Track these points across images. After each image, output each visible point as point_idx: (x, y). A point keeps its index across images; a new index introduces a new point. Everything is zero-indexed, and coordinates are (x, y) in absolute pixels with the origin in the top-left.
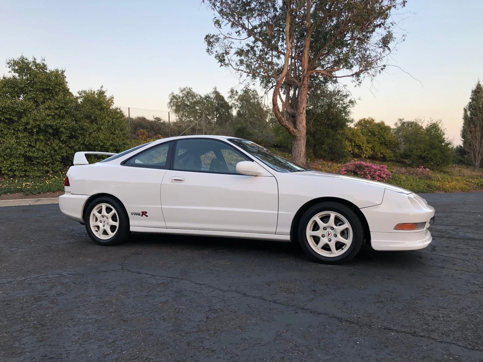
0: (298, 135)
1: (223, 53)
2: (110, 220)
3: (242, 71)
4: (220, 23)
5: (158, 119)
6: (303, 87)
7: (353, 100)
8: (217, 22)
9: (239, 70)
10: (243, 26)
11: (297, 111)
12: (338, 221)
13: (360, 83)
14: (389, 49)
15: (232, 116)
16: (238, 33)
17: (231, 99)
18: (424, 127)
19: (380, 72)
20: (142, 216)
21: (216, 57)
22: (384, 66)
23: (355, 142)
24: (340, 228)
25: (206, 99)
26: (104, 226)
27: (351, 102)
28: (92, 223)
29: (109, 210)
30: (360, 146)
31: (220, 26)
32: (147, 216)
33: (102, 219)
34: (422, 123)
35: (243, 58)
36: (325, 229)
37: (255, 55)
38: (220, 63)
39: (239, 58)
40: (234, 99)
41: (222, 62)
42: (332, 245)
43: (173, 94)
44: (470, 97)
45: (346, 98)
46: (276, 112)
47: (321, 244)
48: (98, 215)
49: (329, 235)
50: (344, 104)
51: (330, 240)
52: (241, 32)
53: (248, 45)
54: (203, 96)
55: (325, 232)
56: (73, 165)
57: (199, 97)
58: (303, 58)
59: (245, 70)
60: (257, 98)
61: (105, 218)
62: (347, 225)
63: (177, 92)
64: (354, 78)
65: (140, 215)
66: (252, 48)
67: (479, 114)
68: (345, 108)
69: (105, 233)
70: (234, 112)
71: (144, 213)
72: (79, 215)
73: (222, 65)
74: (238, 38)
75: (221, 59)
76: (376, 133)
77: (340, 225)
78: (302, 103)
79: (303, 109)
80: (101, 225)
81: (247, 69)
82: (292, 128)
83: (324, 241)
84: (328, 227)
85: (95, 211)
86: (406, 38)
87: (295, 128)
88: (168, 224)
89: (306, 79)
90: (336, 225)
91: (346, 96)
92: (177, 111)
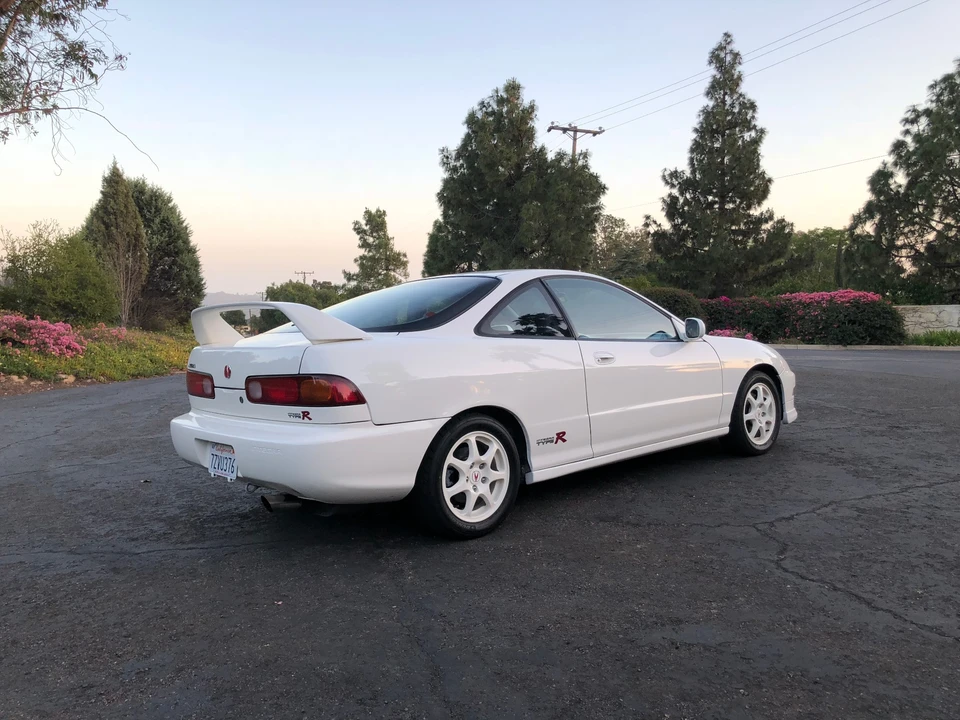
14: (93, 75)
20: (557, 442)
28: (447, 490)
32: (564, 441)
33: (470, 473)
42: (763, 428)
44: (100, 189)
47: (754, 430)
51: (761, 423)
65: (552, 441)
71: (561, 436)
83: (756, 424)
84: (759, 404)
88: (598, 448)
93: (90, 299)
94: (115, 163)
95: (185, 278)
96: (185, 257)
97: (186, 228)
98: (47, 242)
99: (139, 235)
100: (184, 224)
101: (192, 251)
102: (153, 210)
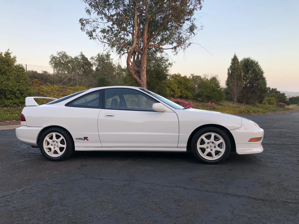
0: (142, 84)
1: (91, 31)
2: (59, 144)
3: (105, 43)
4: (90, 11)
5: (45, 72)
6: (144, 54)
7: (171, 63)
8: (88, 11)
9: (103, 42)
10: (105, 15)
11: (141, 69)
12: (216, 138)
13: (177, 53)
14: (194, 33)
15: (93, 70)
16: (101, 19)
17: (92, 60)
18: (209, 79)
19: (188, 47)
20: (84, 140)
21: (86, 33)
22: (190, 43)
23: (171, 88)
24: (217, 143)
25: (75, 59)
26: (54, 148)
27: (169, 64)
28: (45, 146)
29: (58, 137)
30: (174, 90)
31: (90, 13)
32: (88, 140)
33: (53, 143)
34: (208, 77)
35: (105, 34)
36: (208, 143)
37: (113, 33)
38: (89, 37)
39: (102, 34)
40: (94, 60)
41: (91, 37)
42: (213, 153)
43: (52, 55)
44: (231, 62)
45: (167, 61)
46: (129, 69)
47: (206, 153)
48: (50, 141)
49: (211, 147)
50: (166, 65)
51: (212, 150)
52: (104, 18)
53: (108, 27)
54: (73, 57)
55: (208, 145)
56: (26, 106)
57: (71, 58)
58: (144, 37)
59: (107, 42)
60: (109, 60)
61: (55, 143)
62: (222, 140)
63: (55, 55)
64: (173, 50)
65: (82, 139)
66: (111, 28)
67: (235, 72)
68: (166, 67)
69: (56, 152)
70: (94, 68)
71: (86, 138)
72: (34, 141)
73: (91, 39)
74: (102, 22)
75: (90, 35)
76: (183, 83)
77: (217, 141)
78: (144, 65)
79: (145, 68)
80: (52, 147)
81: (108, 42)
82: (138, 79)
83: (208, 150)
84: (211, 142)
85: (47, 138)
86: (203, 28)
87: (140, 79)
88: (103, 145)
89: (146, 49)
90: (215, 141)
91: (167, 60)
92: (55, 67)
93: (216, 95)
94: (235, 54)
95: (259, 88)
96: (260, 81)
97: (262, 71)
98: (207, 79)
99: (241, 75)
100: (262, 70)
101: (264, 79)
102: (251, 67)
